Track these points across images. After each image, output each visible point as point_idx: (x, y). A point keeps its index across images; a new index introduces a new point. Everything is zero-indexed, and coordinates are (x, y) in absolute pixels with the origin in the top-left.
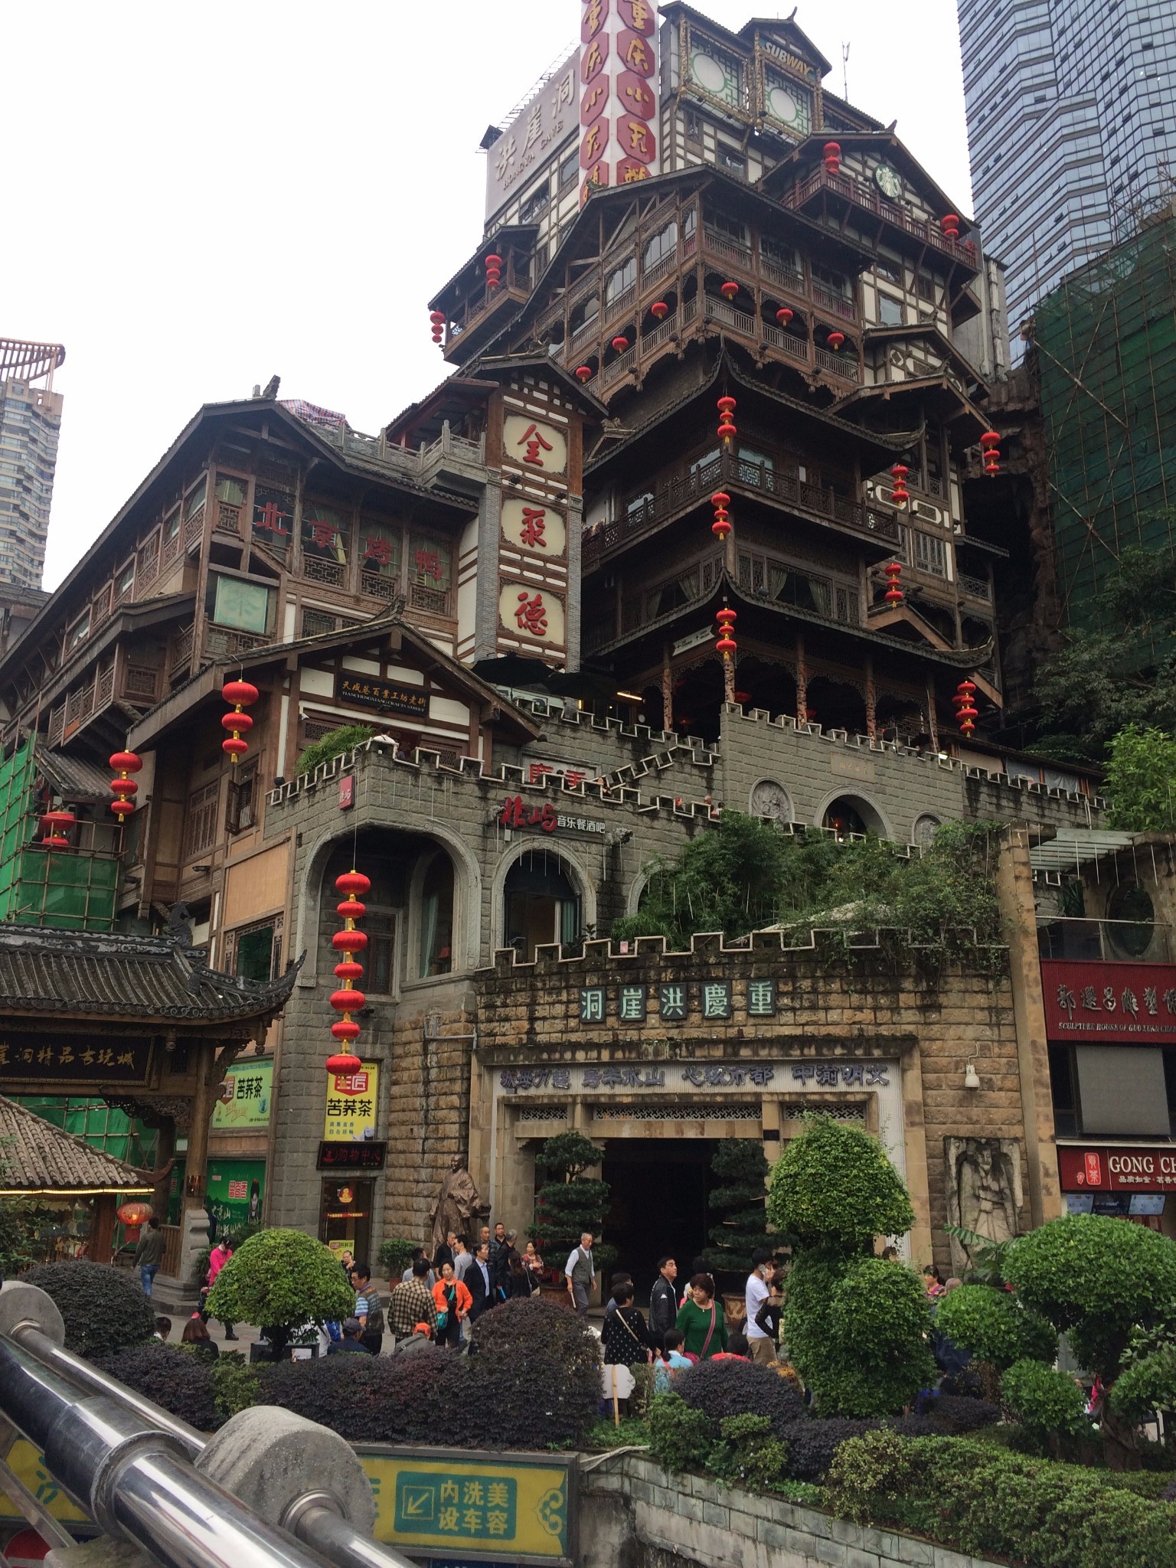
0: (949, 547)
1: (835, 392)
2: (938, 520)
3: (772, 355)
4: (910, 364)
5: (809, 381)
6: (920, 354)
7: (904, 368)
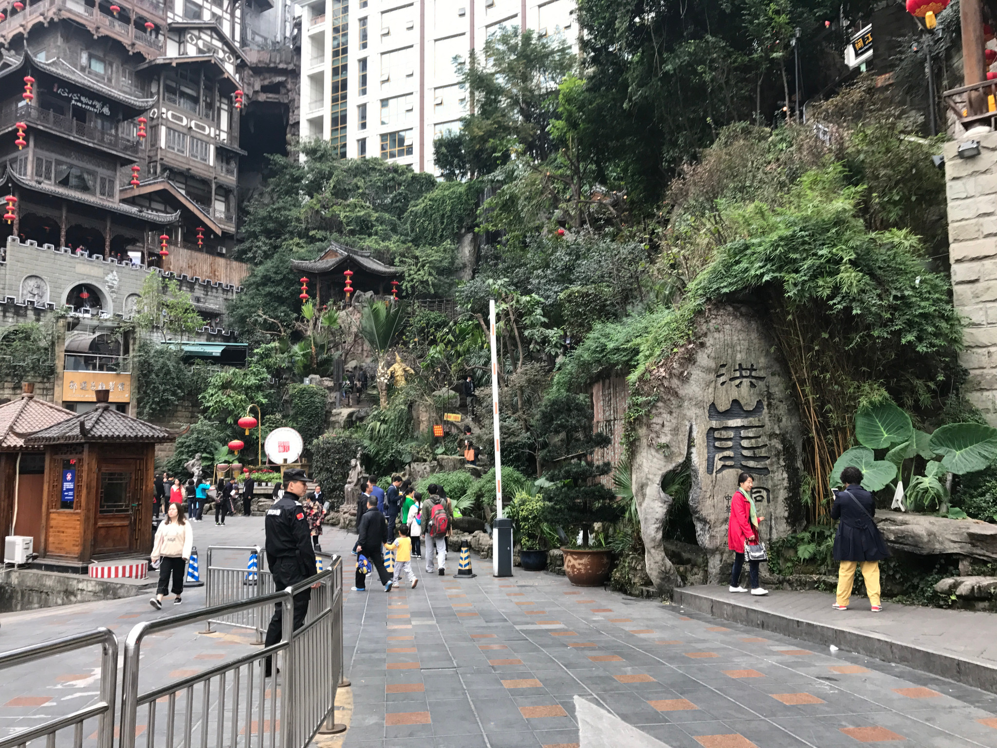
0: (212, 148)
1: (146, 56)
2: (207, 132)
3: (104, 32)
4: (200, 43)
5: (129, 48)
6: (208, 39)
7: (196, 45)
